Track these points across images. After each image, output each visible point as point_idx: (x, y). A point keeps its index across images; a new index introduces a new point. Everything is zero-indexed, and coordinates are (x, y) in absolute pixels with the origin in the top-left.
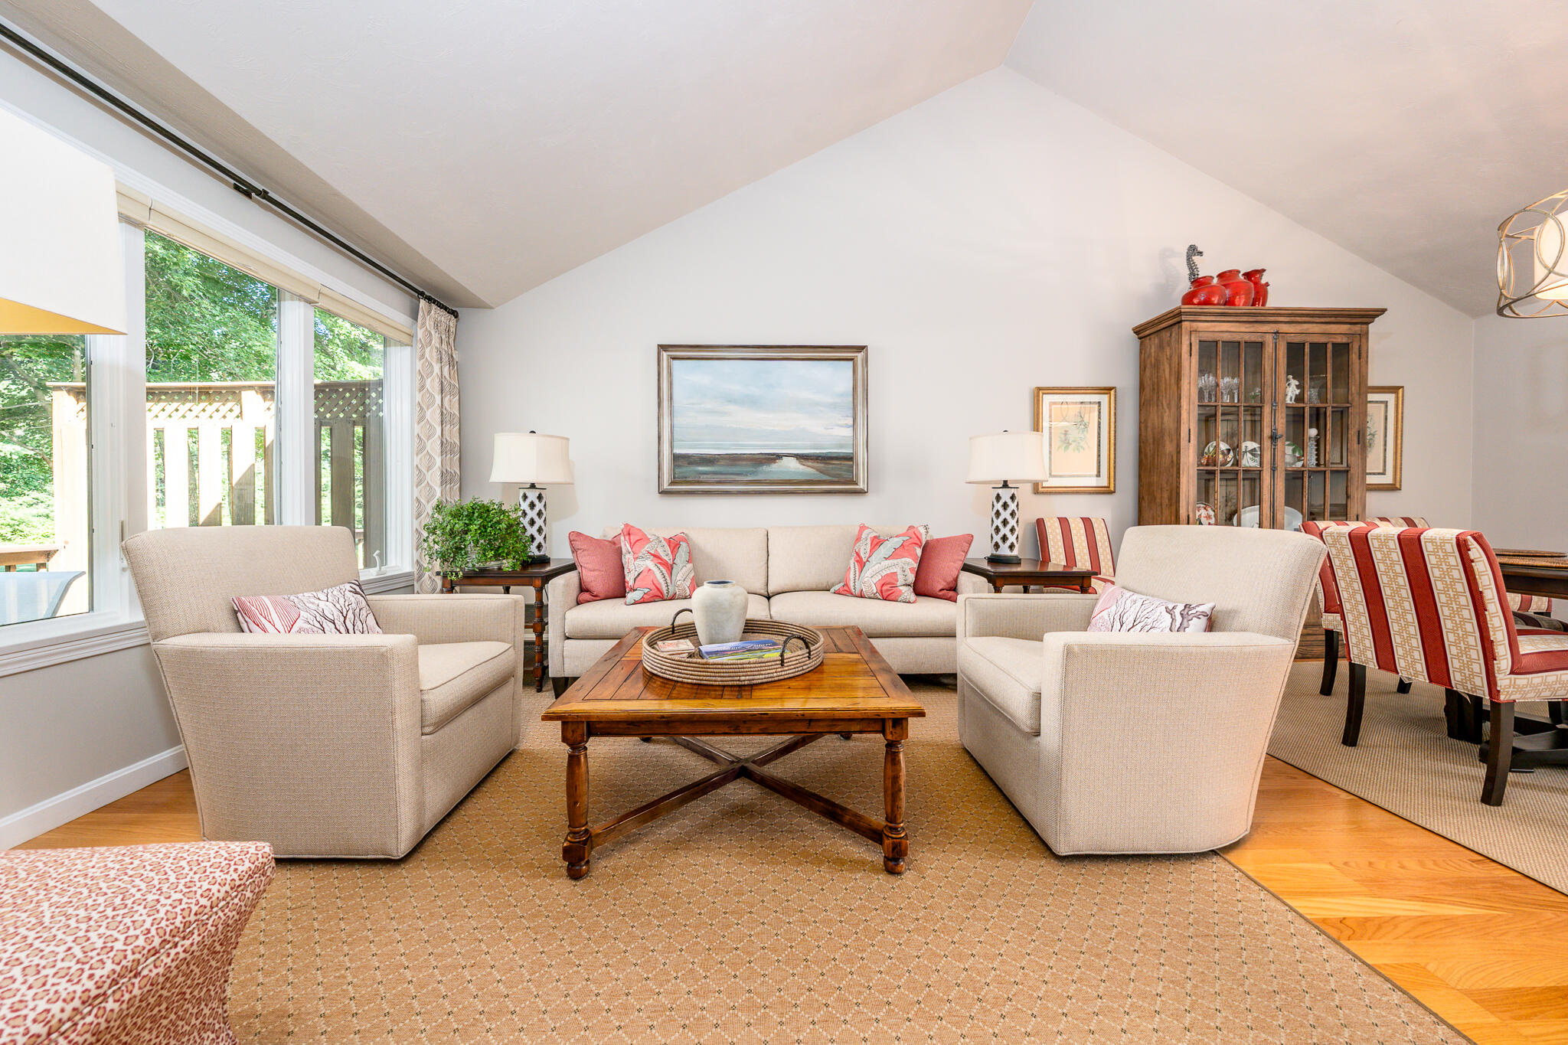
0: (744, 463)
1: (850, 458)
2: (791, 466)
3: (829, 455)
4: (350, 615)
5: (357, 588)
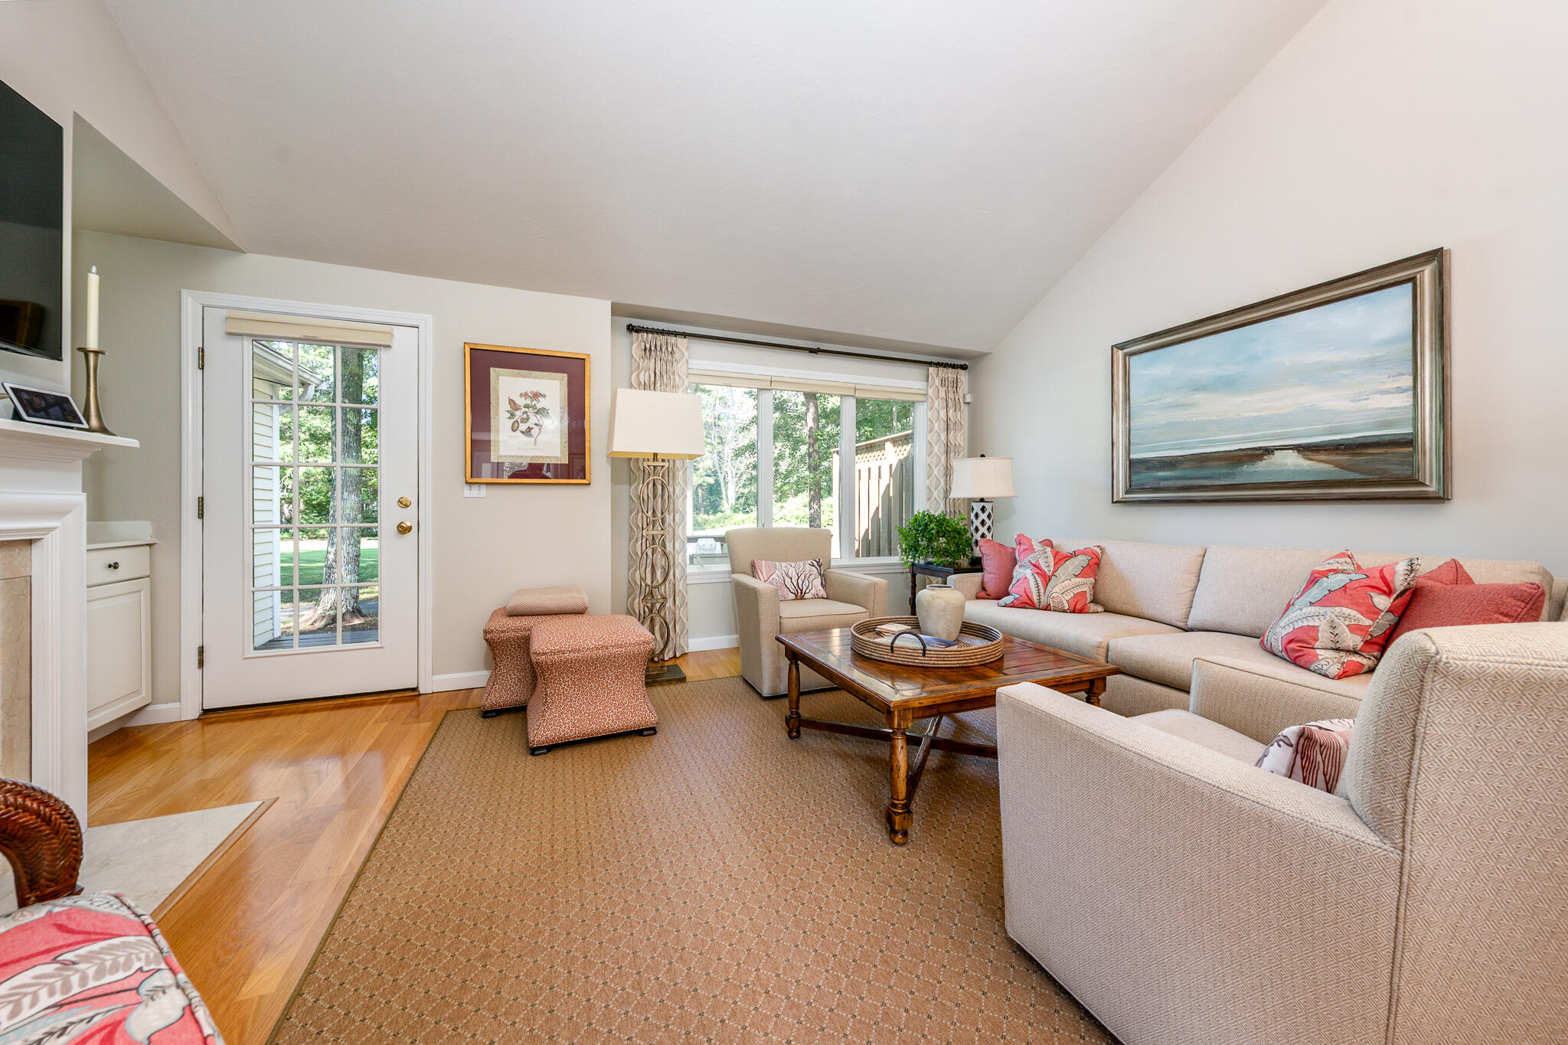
0: (1216, 463)
1: (1408, 442)
2: (1291, 463)
3: (1360, 441)
4: (802, 577)
5: (815, 564)
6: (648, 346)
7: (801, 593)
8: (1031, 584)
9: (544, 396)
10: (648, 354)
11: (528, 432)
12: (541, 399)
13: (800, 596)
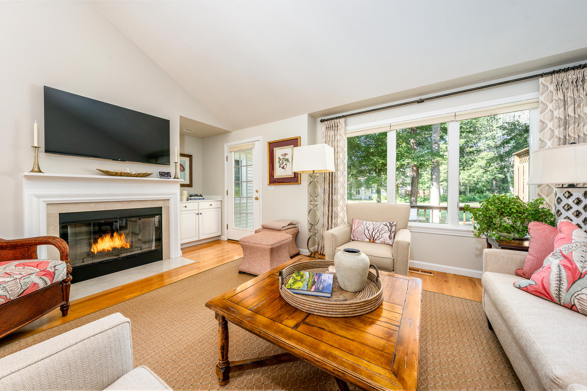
4: (376, 231)
5: (388, 224)
6: (327, 126)
7: (373, 239)
8: (551, 275)
9: (287, 154)
10: (327, 130)
11: (283, 168)
12: (287, 155)
13: (372, 240)
